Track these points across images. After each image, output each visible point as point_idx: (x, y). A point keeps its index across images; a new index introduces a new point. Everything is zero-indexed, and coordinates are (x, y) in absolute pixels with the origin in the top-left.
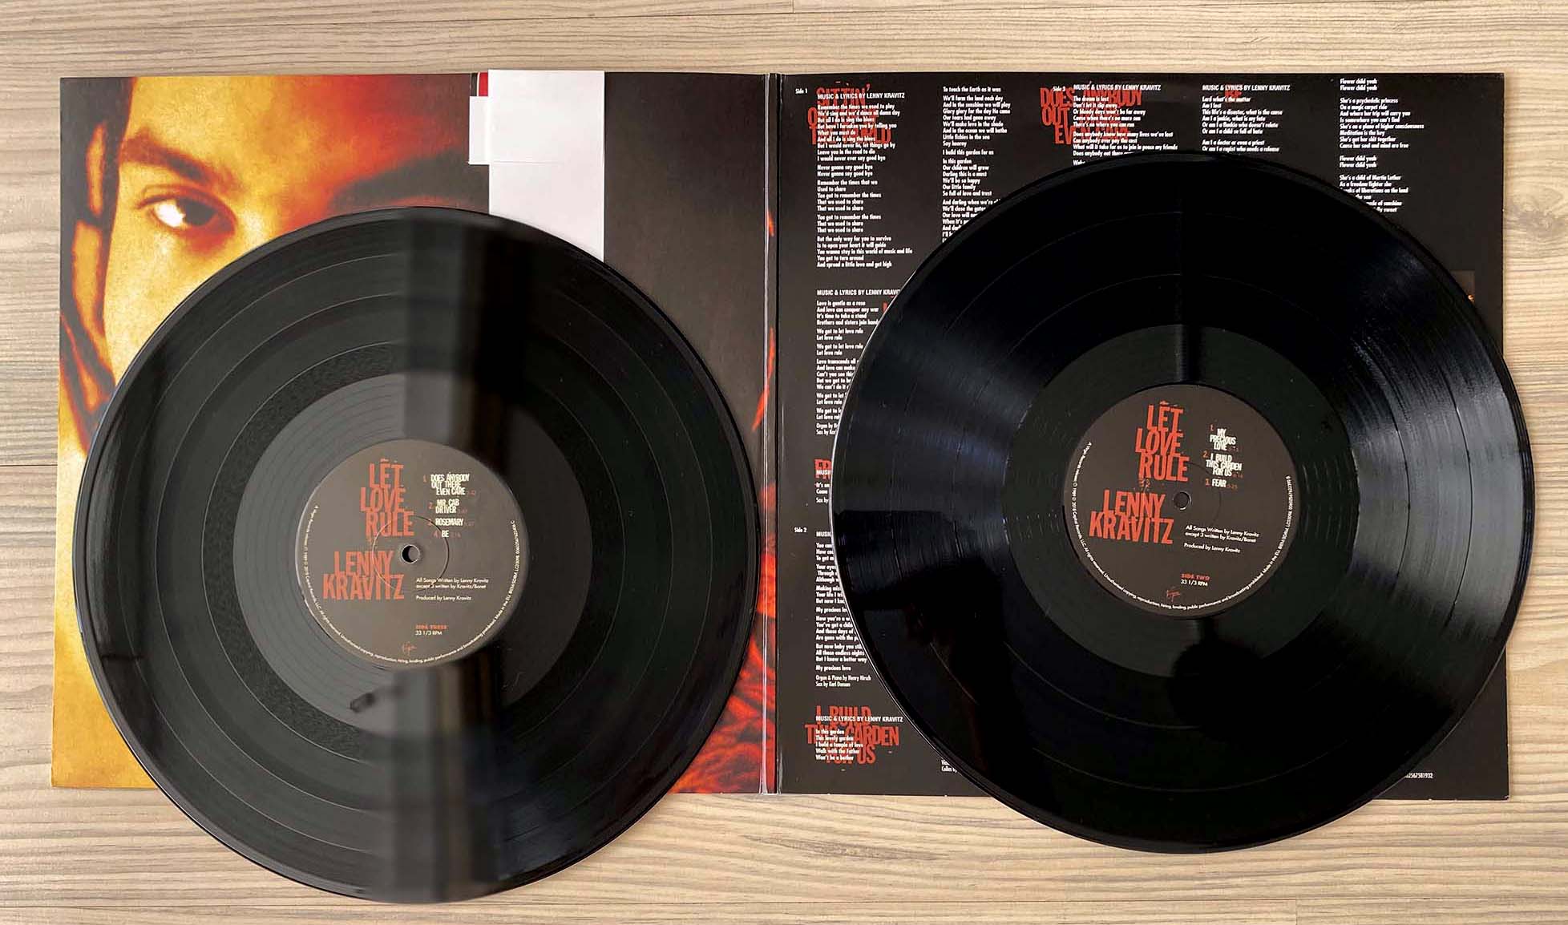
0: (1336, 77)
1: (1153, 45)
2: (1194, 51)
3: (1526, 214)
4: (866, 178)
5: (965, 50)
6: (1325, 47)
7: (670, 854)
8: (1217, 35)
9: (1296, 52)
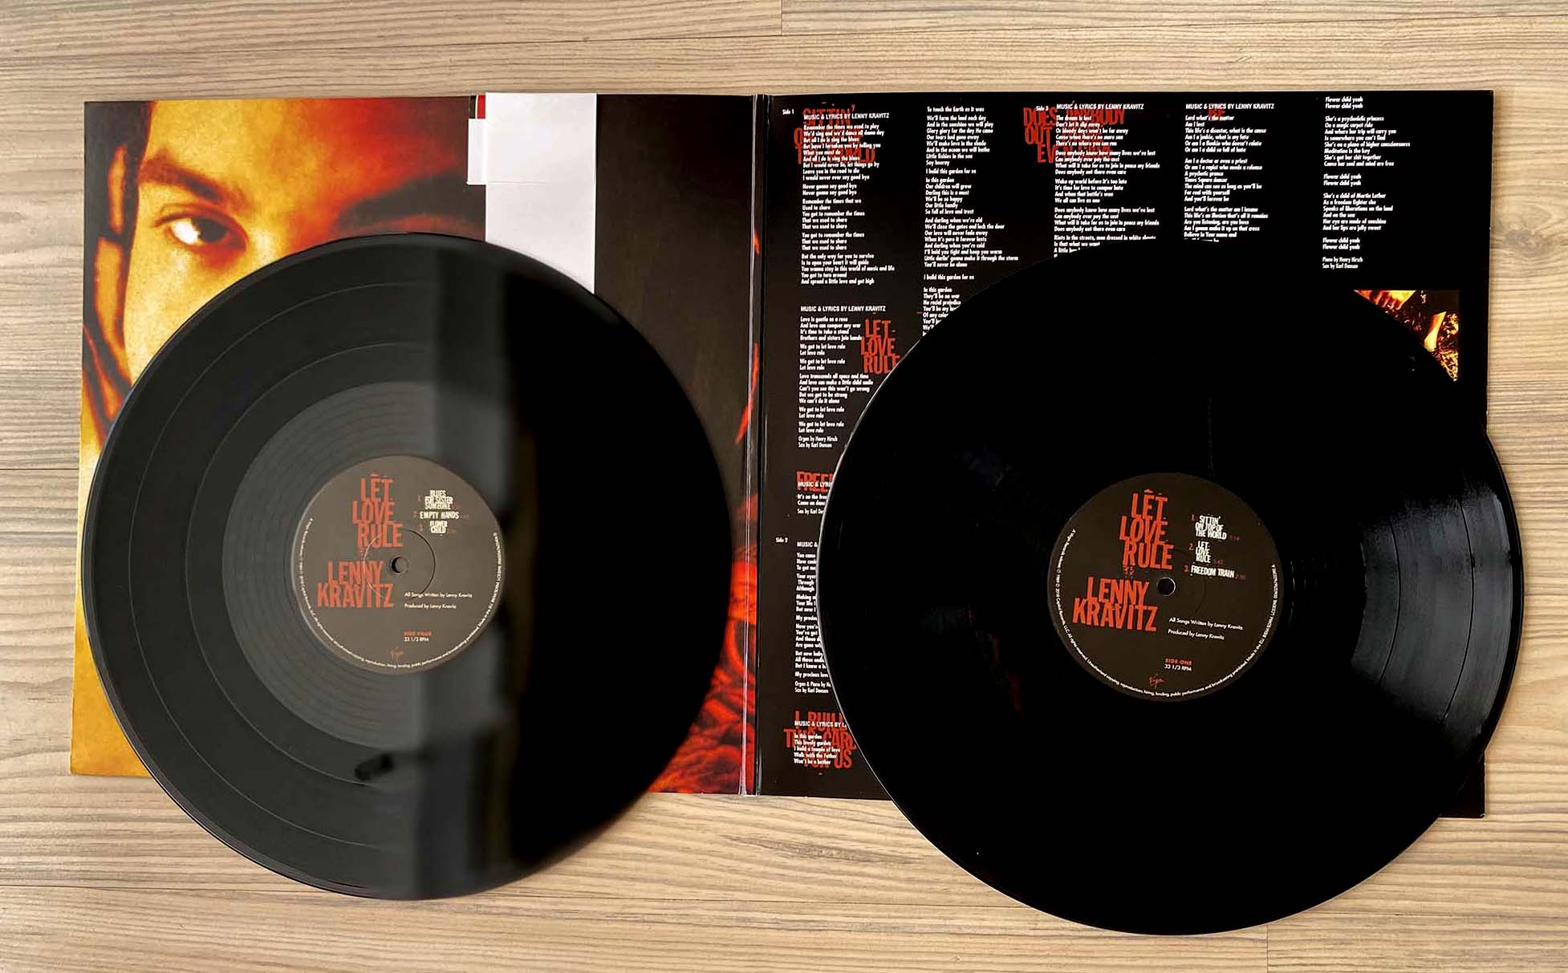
0: (1322, 95)
1: (1137, 65)
2: (1177, 71)
3: (1513, 233)
4: (850, 197)
5: (950, 70)
6: (1310, 66)
7: (653, 852)
8: (1203, 55)
9: (1282, 72)
